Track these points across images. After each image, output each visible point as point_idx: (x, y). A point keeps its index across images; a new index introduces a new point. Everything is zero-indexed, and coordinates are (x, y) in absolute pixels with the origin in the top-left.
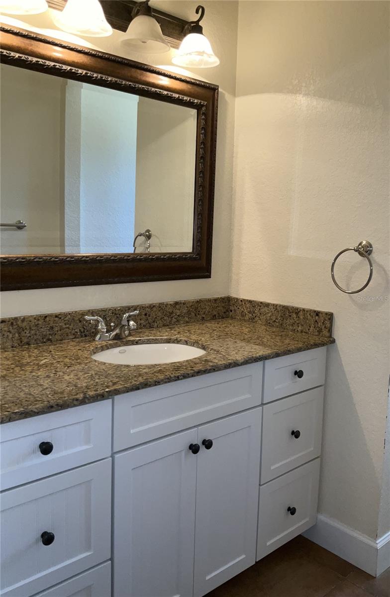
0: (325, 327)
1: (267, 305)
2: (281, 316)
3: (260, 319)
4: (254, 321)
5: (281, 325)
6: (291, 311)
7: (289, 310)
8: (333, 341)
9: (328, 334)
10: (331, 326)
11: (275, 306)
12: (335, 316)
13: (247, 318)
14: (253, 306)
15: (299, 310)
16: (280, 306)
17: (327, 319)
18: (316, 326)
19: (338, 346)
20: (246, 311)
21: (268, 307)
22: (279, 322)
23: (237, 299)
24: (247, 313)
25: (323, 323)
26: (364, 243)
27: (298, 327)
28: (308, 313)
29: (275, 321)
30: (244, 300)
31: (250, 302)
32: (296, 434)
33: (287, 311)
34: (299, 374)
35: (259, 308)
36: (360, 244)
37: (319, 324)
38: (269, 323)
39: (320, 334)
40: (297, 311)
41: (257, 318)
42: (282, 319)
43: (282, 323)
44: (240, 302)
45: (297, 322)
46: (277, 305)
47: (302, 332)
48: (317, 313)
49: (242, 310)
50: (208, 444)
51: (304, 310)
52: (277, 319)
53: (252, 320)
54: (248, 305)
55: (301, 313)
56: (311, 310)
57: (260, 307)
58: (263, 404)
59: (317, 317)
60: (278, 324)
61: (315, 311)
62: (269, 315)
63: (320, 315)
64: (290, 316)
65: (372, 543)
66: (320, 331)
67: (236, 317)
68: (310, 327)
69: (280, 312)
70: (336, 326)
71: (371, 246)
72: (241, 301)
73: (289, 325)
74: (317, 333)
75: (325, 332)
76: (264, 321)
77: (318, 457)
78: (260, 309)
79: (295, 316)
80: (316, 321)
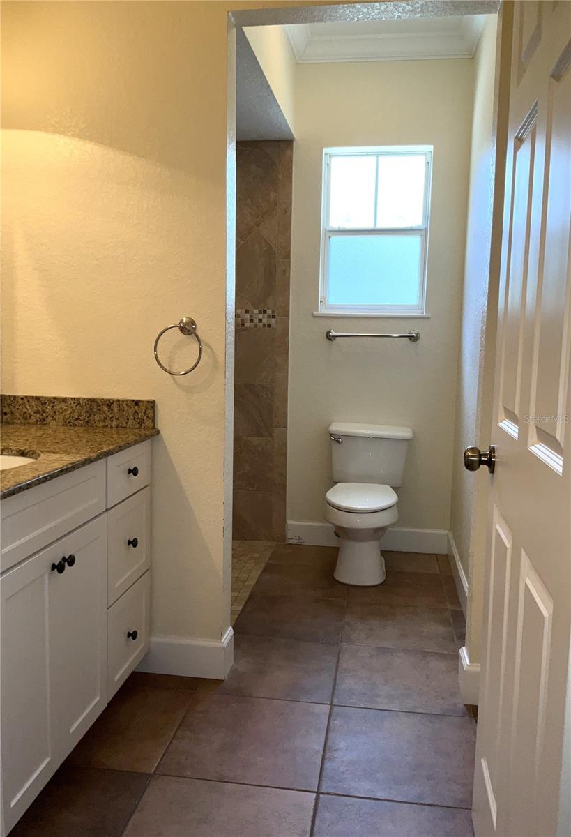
0: (148, 417)
1: (65, 400)
2: (87, 412)
3: (55, 419)
4: (45, 422)
5: (88, 422)
6: (100, 404)
7: (97, 402)
8: (158, 432)
9: (151, 425)
10: (154, 415)
11: (77, 400)
12: (157, 403)
13: (33, 420)
14: (42, 404)
15: (111, 401)
16: (84, 399)
17: (149, 407)
18: (136, 417)
19: (163, 436)
20: (30, 411)
21: (66, 402)
22: (84, 419)
23: (15, 397)
24: (32, 413)
25: (145, 413)
26: (185, 320)
27: (112, 421)
28: (125, 403)
29: (77, 419)
30: (26, 397)
31: (38, 398)
32: (134, 543)
33: (96, 404)
34: (134, 472)
35: (51, 405)
36: (182, 321)
37: (140, 415)
38: (69, 422)
39: (141, 425)
40: (109, 403)
41: (49, 420)
42: (88, 415)
43: (89, 420)
44: (20, 400)
45: (110, 416)
46: (79, 399)
47: (117, 427)
48: (137, 403)
49: (25, 410)
50: (71, 561)
51: (118, 401)
52: (81, 416)
53: (42, 421)
54: (33, 403)
55: (115, 404)
56: (128, 400)
57: (54, 403)
58: (107, 510)
59: (136, 407)
60: (81, 422)
61: (133, 401)
62: (69, 412)
63: (141, 404)
64: (100, 410)
65: (218, 644)
66: (141, 423)
67: (15, 421)
68: (128, 419)
69: (85, 407)
70: (159, 415)
71: (193, 323)
72: (22, 399)
73: (98, 421)
74: (138, 426)
75: (148, 423)
76: (61, 420)
77: (148, 570)
78: (53, 406)
79: (106, 409)
80: (136, 412)
